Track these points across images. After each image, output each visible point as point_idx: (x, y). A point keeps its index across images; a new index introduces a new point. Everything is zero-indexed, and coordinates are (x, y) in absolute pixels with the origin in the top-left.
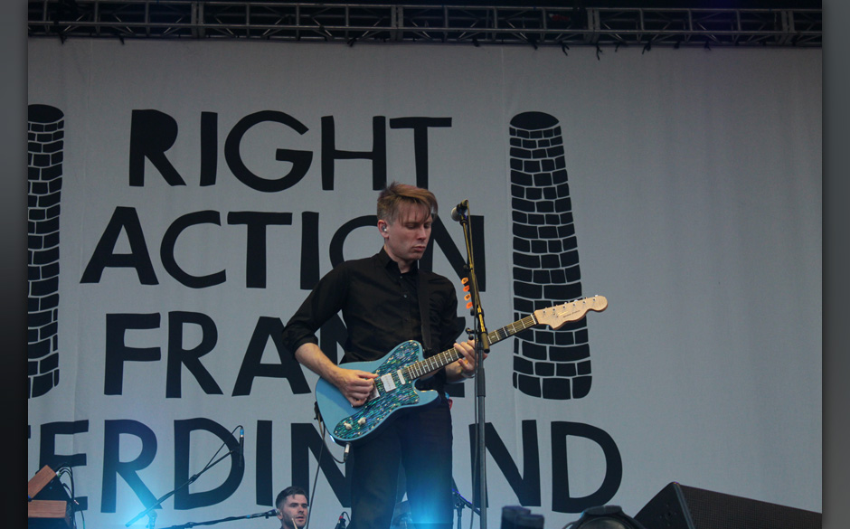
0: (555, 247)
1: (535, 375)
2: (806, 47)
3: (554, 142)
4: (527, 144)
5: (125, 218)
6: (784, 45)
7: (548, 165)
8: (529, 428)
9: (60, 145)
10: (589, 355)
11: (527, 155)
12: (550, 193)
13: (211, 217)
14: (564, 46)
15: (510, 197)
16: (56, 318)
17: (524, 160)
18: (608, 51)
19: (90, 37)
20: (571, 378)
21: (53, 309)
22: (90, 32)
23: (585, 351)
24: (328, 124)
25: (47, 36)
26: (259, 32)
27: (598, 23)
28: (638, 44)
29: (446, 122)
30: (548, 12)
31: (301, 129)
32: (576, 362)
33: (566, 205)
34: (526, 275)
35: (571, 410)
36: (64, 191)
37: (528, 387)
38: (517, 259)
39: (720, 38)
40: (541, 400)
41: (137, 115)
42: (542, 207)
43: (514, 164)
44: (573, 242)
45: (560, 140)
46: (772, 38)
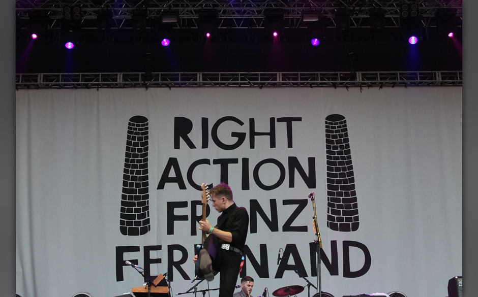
0: (344, 169)
1: (336, 222)
2: (447, 86)
3: (343, 126)
4: (332, 128)
5: (173, 162)
6: (437, 86)
7: (341, 136)
8: (334, 244)
9: (147, 133)
10: (358, 214)
11: (332, 132)
12: (342, 147)
13: (206, 161)
14: (347, 87)
15: (325, 149)
16: (148, 204)
17: (331, 134)
18: (365, 89)
19: (158, 87)
20: (351, 223)
21: (147, 200)
22: (158, 85)
23: (356, 212)
24: (252, 121)
25: (141, 87)
26: (224, 84)
27: (361, 78)
28: (378, 86)
29: (299, 119)
30: (340, 74)
31: (241, 123)
32: (353, 216)
33: (348, 152)
34: (332, 181)
35: (351, 236)
36: (149, 152)
37: (333, 227)
38: (329, 175)
39: (411, 83)
40: (339, 232)
41: (176, 119)
42: (339, 153)
43: (327, 136)
44: (351, 168)
45: (346, 126)
46: (432, 83)
